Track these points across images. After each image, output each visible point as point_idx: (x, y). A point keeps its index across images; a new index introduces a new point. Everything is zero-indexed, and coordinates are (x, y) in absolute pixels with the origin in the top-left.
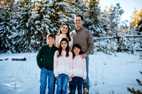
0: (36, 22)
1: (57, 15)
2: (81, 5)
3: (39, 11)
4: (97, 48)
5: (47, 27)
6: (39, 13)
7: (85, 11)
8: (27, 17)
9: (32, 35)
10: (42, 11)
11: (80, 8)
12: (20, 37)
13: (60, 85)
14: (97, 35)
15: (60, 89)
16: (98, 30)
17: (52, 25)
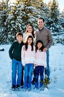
0: (12, 22)
1: (27, 16)
2: (45, 9)
3: (14, 13)
5: (20, 25)
6: (14, 15)
7: (48, 13)
8: (5, 18)
9: (9, 31)
10: (16, 13)
11: (44, 11)
13: (27, 72)
14: (57, 30)
15: (27, 75)
16: (58, 27)
17: (23, 24)
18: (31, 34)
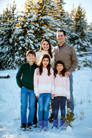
0: (20, 38)
1: (41, 29)
2: (66, 19)
3: (23, 26)
4: (83, 63)
5: (31, 42)
6: (23, 28)
7: (71, 25)
8: (10, 33)
9: (16, 51)
10: (25, 26)
11: (65, 22)
12: (3, 54)
14: (84, 49)
16: (85, 44)
17: (36, 41)
18: (47, 53)
